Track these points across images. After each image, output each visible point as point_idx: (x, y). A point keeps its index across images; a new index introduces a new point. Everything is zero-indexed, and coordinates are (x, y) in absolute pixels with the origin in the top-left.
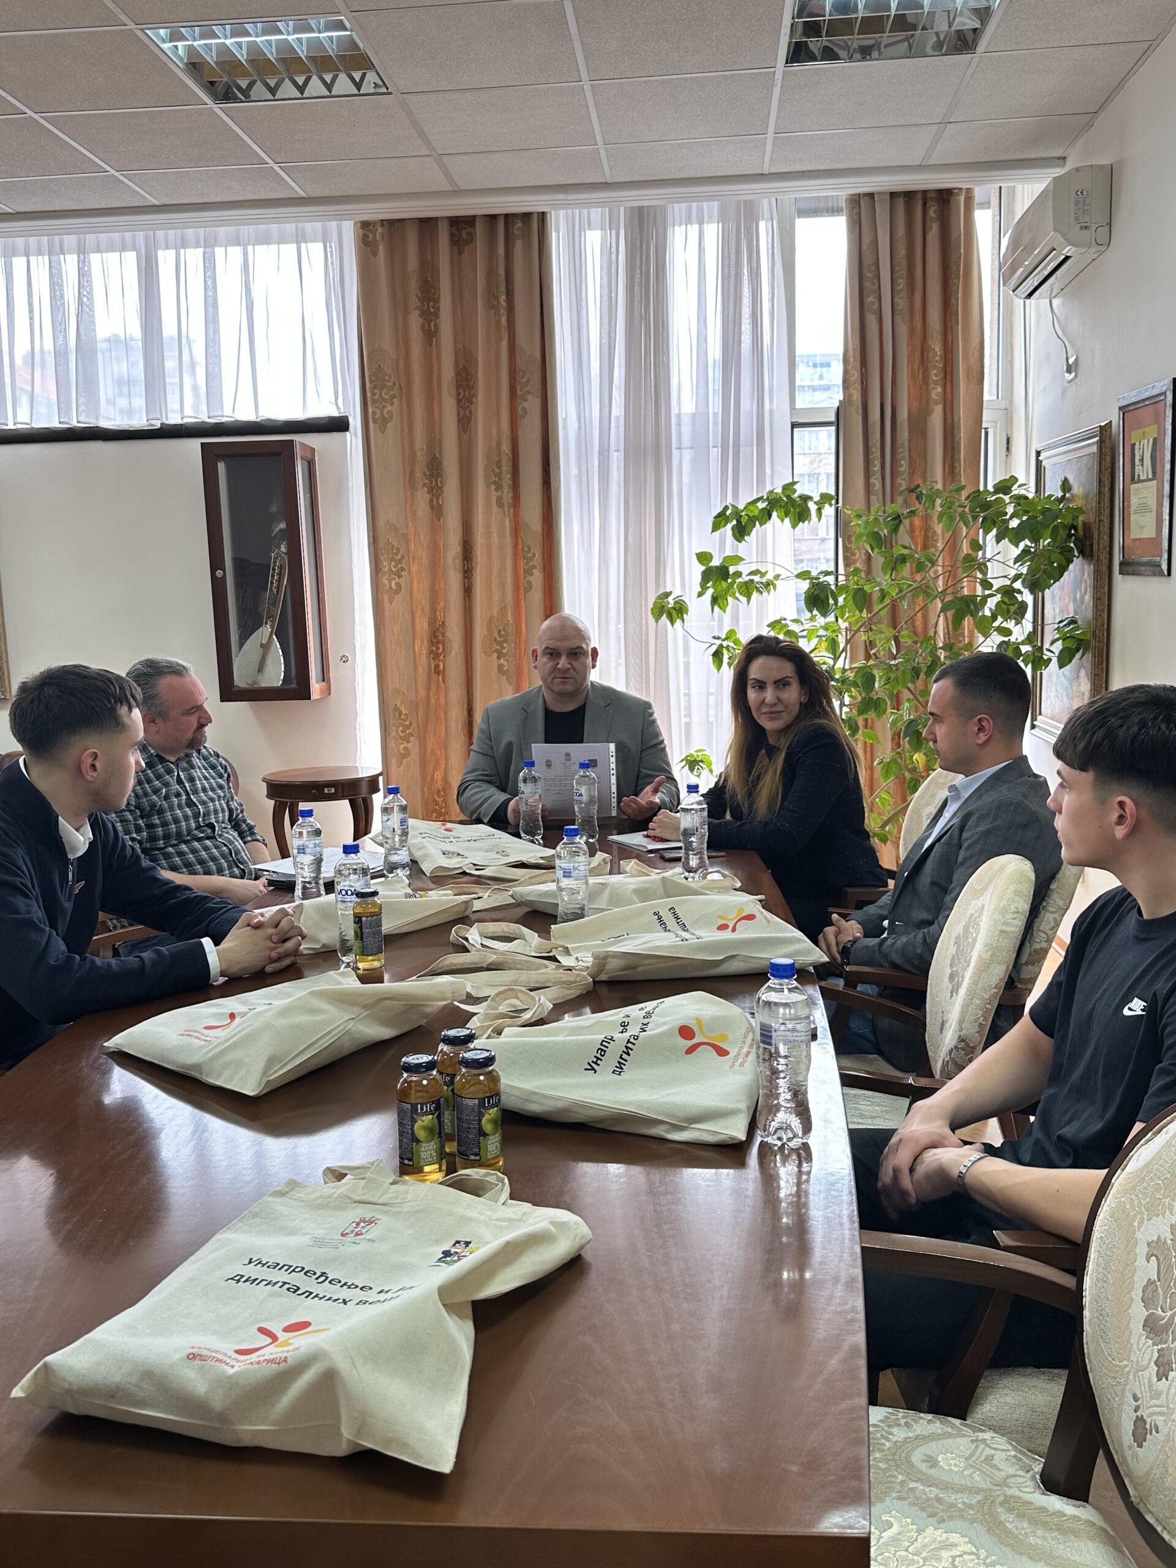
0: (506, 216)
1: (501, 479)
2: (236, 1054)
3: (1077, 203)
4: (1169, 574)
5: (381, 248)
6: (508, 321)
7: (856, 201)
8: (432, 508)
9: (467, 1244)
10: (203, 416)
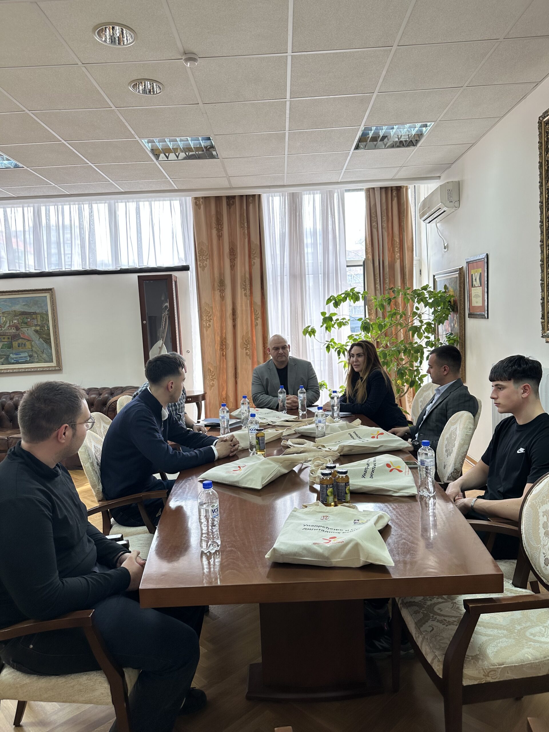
0: (246, 195)
1: (246, 287)
2: (251, 477)
3: (448, 194)
4: (488, 318)
5: (202, 207)
6: (248, 232)
7: (368, 190)
8: (221, 297)
9: (358, 520)
10: (137, 266)
